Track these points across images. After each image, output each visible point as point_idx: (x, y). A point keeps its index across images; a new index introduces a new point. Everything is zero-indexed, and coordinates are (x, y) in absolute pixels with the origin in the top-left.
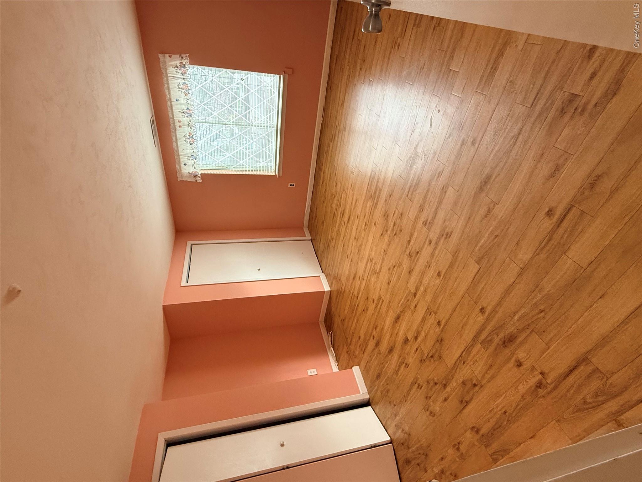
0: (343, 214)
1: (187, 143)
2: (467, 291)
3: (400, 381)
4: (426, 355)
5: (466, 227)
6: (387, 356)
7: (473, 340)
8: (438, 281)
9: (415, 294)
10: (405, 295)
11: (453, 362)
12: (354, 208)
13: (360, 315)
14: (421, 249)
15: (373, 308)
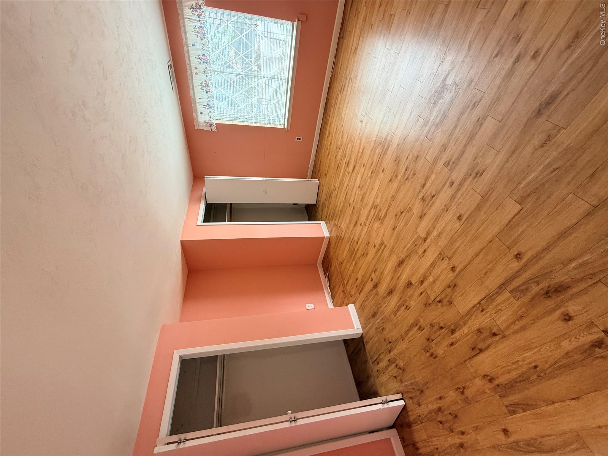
0: (348, 164)
1: (203, 91)
2: (499, 235)
3: (399, 320)
4: (433, 299)
5: (507, 161)
6: (385, 297)
7: (500, 287)
8: (457, 225)
9: (425, 239)
10: (413, 240)
11: (468, 308)
12: (361, 157)
13: (359, 258)
14: (438, 193)
15: (374, 253)
